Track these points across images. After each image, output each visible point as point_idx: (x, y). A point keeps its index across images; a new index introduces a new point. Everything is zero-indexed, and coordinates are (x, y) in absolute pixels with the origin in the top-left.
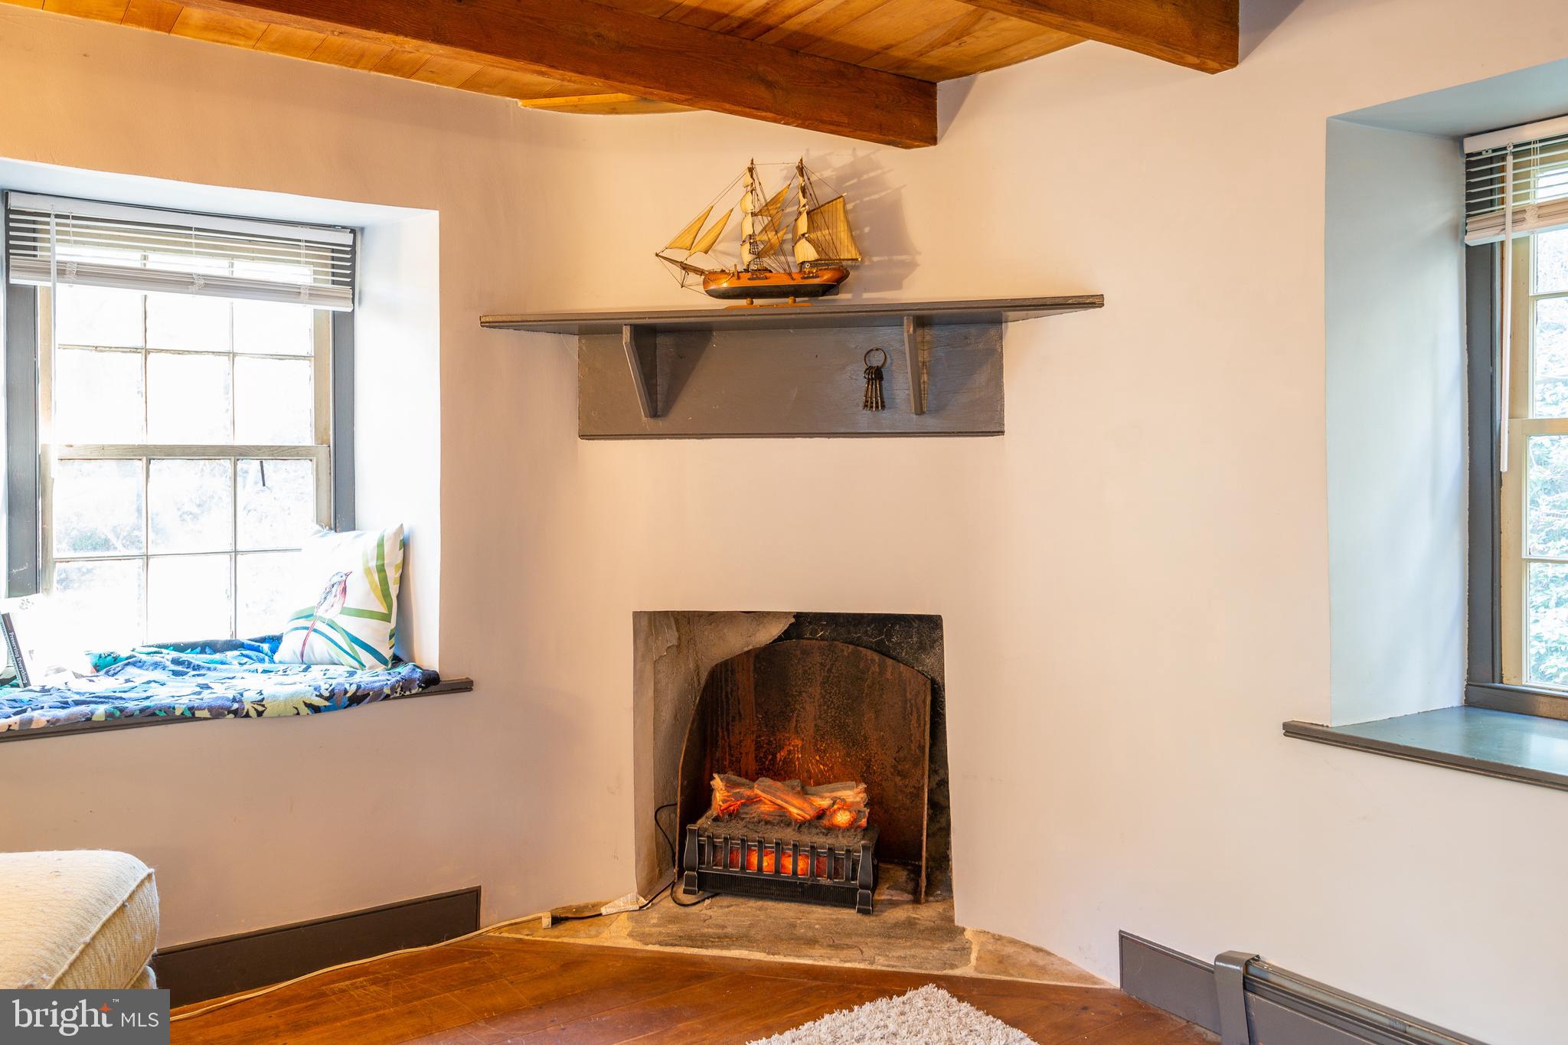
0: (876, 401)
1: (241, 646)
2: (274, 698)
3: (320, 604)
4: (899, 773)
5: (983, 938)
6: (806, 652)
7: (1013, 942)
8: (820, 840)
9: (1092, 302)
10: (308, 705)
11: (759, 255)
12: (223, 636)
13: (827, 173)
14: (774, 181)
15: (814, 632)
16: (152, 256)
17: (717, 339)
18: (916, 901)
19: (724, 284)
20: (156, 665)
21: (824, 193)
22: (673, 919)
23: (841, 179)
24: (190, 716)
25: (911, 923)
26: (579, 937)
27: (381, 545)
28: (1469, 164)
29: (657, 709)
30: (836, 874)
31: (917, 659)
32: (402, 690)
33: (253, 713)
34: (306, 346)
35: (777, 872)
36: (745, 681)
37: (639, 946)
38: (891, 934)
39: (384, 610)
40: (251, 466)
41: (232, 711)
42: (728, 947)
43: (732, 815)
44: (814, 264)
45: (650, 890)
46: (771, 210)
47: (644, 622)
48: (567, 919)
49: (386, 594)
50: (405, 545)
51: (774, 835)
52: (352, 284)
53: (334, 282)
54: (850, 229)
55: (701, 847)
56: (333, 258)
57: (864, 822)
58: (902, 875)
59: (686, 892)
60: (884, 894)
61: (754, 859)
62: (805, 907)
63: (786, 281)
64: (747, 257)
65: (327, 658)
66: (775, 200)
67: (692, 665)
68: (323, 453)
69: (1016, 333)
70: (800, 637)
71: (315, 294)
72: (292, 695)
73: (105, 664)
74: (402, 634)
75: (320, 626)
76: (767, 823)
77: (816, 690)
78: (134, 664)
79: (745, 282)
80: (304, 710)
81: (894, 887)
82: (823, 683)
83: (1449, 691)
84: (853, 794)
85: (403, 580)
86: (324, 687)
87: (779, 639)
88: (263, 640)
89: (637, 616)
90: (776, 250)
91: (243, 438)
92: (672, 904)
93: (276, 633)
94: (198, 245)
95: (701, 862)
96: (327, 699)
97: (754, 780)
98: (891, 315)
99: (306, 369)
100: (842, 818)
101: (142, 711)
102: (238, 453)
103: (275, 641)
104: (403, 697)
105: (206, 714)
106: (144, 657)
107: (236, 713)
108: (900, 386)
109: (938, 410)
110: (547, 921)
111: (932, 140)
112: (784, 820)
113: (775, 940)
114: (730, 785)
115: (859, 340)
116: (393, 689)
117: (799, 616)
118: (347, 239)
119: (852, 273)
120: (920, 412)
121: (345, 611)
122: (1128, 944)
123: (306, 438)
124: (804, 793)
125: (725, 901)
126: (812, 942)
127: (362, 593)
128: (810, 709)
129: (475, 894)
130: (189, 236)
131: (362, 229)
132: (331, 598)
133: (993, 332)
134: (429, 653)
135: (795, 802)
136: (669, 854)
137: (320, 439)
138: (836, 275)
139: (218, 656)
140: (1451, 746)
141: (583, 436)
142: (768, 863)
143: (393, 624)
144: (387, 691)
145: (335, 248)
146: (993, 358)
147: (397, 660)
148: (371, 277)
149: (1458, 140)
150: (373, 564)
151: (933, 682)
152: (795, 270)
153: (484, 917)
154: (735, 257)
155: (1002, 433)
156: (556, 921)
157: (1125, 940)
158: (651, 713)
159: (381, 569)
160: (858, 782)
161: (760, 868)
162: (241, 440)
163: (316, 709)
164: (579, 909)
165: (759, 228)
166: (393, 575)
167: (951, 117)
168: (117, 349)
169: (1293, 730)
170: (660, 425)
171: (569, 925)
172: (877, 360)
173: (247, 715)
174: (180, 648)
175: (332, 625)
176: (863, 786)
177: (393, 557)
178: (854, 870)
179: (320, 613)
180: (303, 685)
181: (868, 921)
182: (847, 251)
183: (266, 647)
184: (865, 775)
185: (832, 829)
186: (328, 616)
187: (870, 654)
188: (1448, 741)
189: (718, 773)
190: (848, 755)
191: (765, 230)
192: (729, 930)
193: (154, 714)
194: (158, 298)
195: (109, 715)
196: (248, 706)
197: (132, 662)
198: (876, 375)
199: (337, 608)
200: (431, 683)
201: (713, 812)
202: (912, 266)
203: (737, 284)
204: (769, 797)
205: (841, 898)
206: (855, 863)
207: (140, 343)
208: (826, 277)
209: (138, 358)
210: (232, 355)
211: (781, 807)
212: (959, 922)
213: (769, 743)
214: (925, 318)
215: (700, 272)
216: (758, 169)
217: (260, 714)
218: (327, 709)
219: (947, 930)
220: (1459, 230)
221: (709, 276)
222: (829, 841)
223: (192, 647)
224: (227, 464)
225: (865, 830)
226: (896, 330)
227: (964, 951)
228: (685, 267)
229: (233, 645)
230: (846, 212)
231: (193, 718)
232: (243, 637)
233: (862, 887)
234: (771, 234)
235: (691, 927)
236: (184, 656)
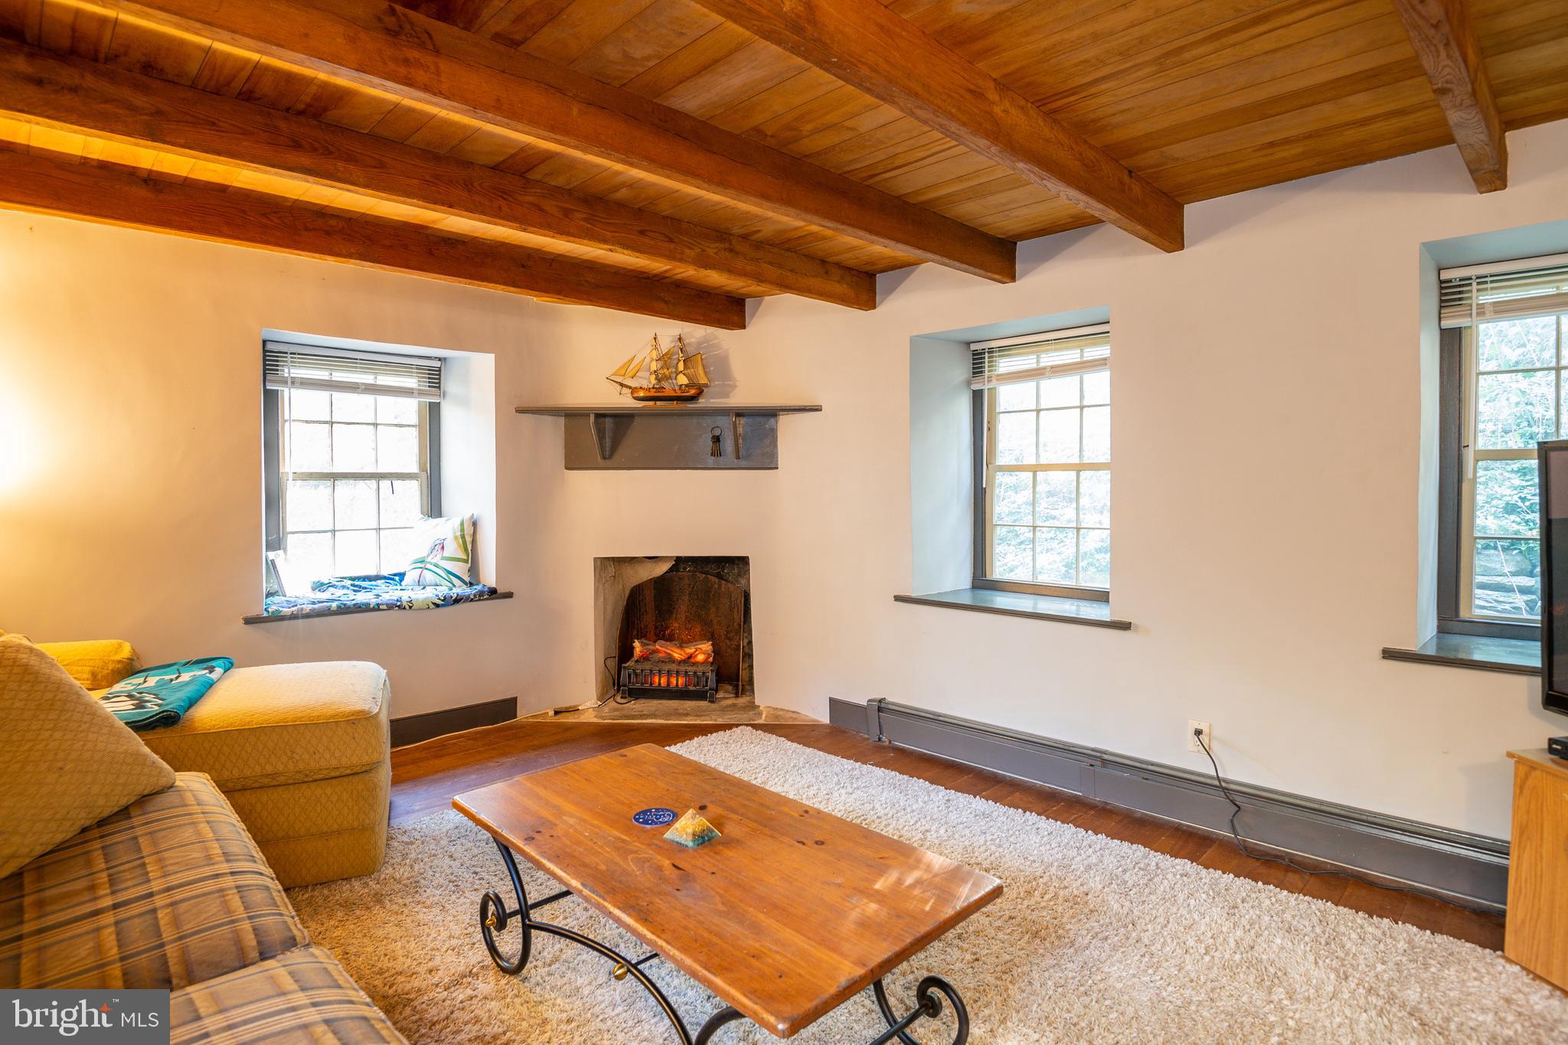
0: (717, 452)
1: (385, 578)
2: (417, 600)
3: (428, 555)
4: (729, 638)
5: (769, 709)
6: (680, 579)
7: (782, 710)
8: (690, 669)
9: (818, 409)
10: (434, 604)
11: (659, 380)
12: (373, 573)
13: (693, 340)
14: (666, 344)
15: (685, 568)
16: (334, 374)
17: (637, 420)
18: (737, 696)
19: (641, 394)
20: (344, 587)
21: (691, 350)
22: (616, 710)
23: (699, 344)
24: (377, 608)
25: (734, 705)
26: (571, 719)
27: (462, 524)
28: (974, 355)
29: (605, 608)
30: (698, 684)
31: (736, 581)
32: (480, 596)
33: (407, 607)
34: (414, 420)
35: (668, 685)
36: (649, 595)
37: (601, 721)
38: (724, 710)
39: (465, 558)
40: (385, 484)
41: (396, 606)
42: (645, 719)
43: (645, 658)
44: (686, 386)
45: (603, 697)
46: (665, 359)
47: (599, 563)
48: (562, 712)
49: (466, 549)
50: (475, 524)
51: (666, 667)
52: (439, 387)
53: (429, 386)
54: (704, 369)
55: (629, 675)
56: (429, 374)
57: (711, 659)
58: (730, 688)
59: (622, 698)
60: (720, 695)
61: (657, 680)
62: (682, 702)
63: (673, 394)
64: (653, 381)
65: (433, 582)
66: (666, 354)
67: (621, 587)
68: (424, 476)
69: (784, 422)
70: (678, 571)
71: (421, 393)
72: (426, 598)
73: (319, 586)
74: (474, 570)
75: (429, 566)
76: (663, 662)
77: (686, 598)
78: (332, 586)
79: (653, 393)
80: (432, 606)
81: (726, 692)
82: (690, 594)
83: (964, 580)
84: (707, 646)
85: (474, 542)
86: (440, 595)
87: (667, 572)
88: (395, 575)
89: (595, 559)
90: (667, 378)
91: (382, 469)
92: (615, 704)
93: (402, 571)
94: (361, 368)
95: (630, 682)
96: (443, 600)
97: (655, 642)
98: (725, 412)
99: (414, 432)
100: (701, 658)
101: (354, 605)
102: (378, 477)
103: (402, 575)
104: (479, 600)
105: (385, 607)
106: (337, 584)
107: (399, 606)
108: (728, 445)
109: (748, 457)
110: (551, 713)
111: (744, 327)
112: (672, 660)
113: (667, 716)
114: (643, 645)
115: (708, 422)
116: (475, 596)
117: (678, 559)
118: (437, 364)
119: (705, 390)
120: (738, 457)
121: (443, 558)
122: (834, 703)
123: (414, 468)
124: (681, 647)
125: (642, 701)
126: (687, 715)
127: (452, 549)
128: (683, 608)
129: (514, 700)
130: (356, 363)
131: (445, 359)
132: (435, 552)
133: (772, 420)
134: (489, 577)
135: (677, 651)
136: (611, 683)
137: (422, 468)
138: (698, 391)
139: (373, 583)
140: (967, 601)
141: (566, 469)
142: (664, 681)
143: (469, 565)
144: (472, 597)
145: (430, 369)
146: (772, 434)
147: (471, 584)
148: (450, 384)
149: (968, 344)
150: (459, 534)
151: (745, 592)
152: (677, 388)
153: (518, 713)
154: (647, 381)
155: (777, 468)
156: (556, 713)
157: (831, 700)
158: (602, 610)
159: (463, 537)
160: (709, 640)
161: (660, 684)
162: (381, 470)
163: (437, 606)
164: (566, 708)
165: (659, 366)
166: (469, 539)
167: (753, 315)
168: (318, 422)
169: (898, 598)
170: (608, 463)
171: (563, 714)
172: (717, 432)
173: (405, 608)
174: (353, 579)
175: (436, 565)
176: (710, 643)
177: (468, 530)
178: (707, 682)
179: (429, 559)
180: (430, 594)
181: (713, 706)
182: (703, 380)
183: (397, 578)
184: (711, 637)
185: (695, 664)
186: (434, 561)
187: (713, 579)
188: (966, 600)
189: (638, 639)
190: (702, 630)
191: (662, 368)
192: (645, 713)
193: (360, 607)
194: (338, 396)
195: (339, 607)
196: (404, 604)
197: (330, 585)
198: (717, 440)
199: (439, 556)
200: (493, 593)
201: (636, 658)
202: (734, 387)
203: (648, 394)
204: (664, 649)
205: (700, 696)
206: (707, 679)
207: (328, 419)
208: (693, 392)
209: (327, 426)
210: (376, 425)
211: (669, 654)
212: (757, 703)
213: (662, 626)
214: (740, 413)
215: (630, 388)
216: (659, 338)
217: (410, 607)
218: (443, 605)
219: (752, 706)
220: (969, 383)
221: (633, 390)
222: (694, 669)
223: (358, 578)
224: (373, 483)
225: (712, 663)
226: (727, 418)
227: (760, 714)
228: (622, 385)
229: (377, 578)
230: (702, 359)
231: (379, 609)
232: (385, 573)
233: (710, 689)
234: (665, 370)
235: (625, 712)
236: (356, 583)
